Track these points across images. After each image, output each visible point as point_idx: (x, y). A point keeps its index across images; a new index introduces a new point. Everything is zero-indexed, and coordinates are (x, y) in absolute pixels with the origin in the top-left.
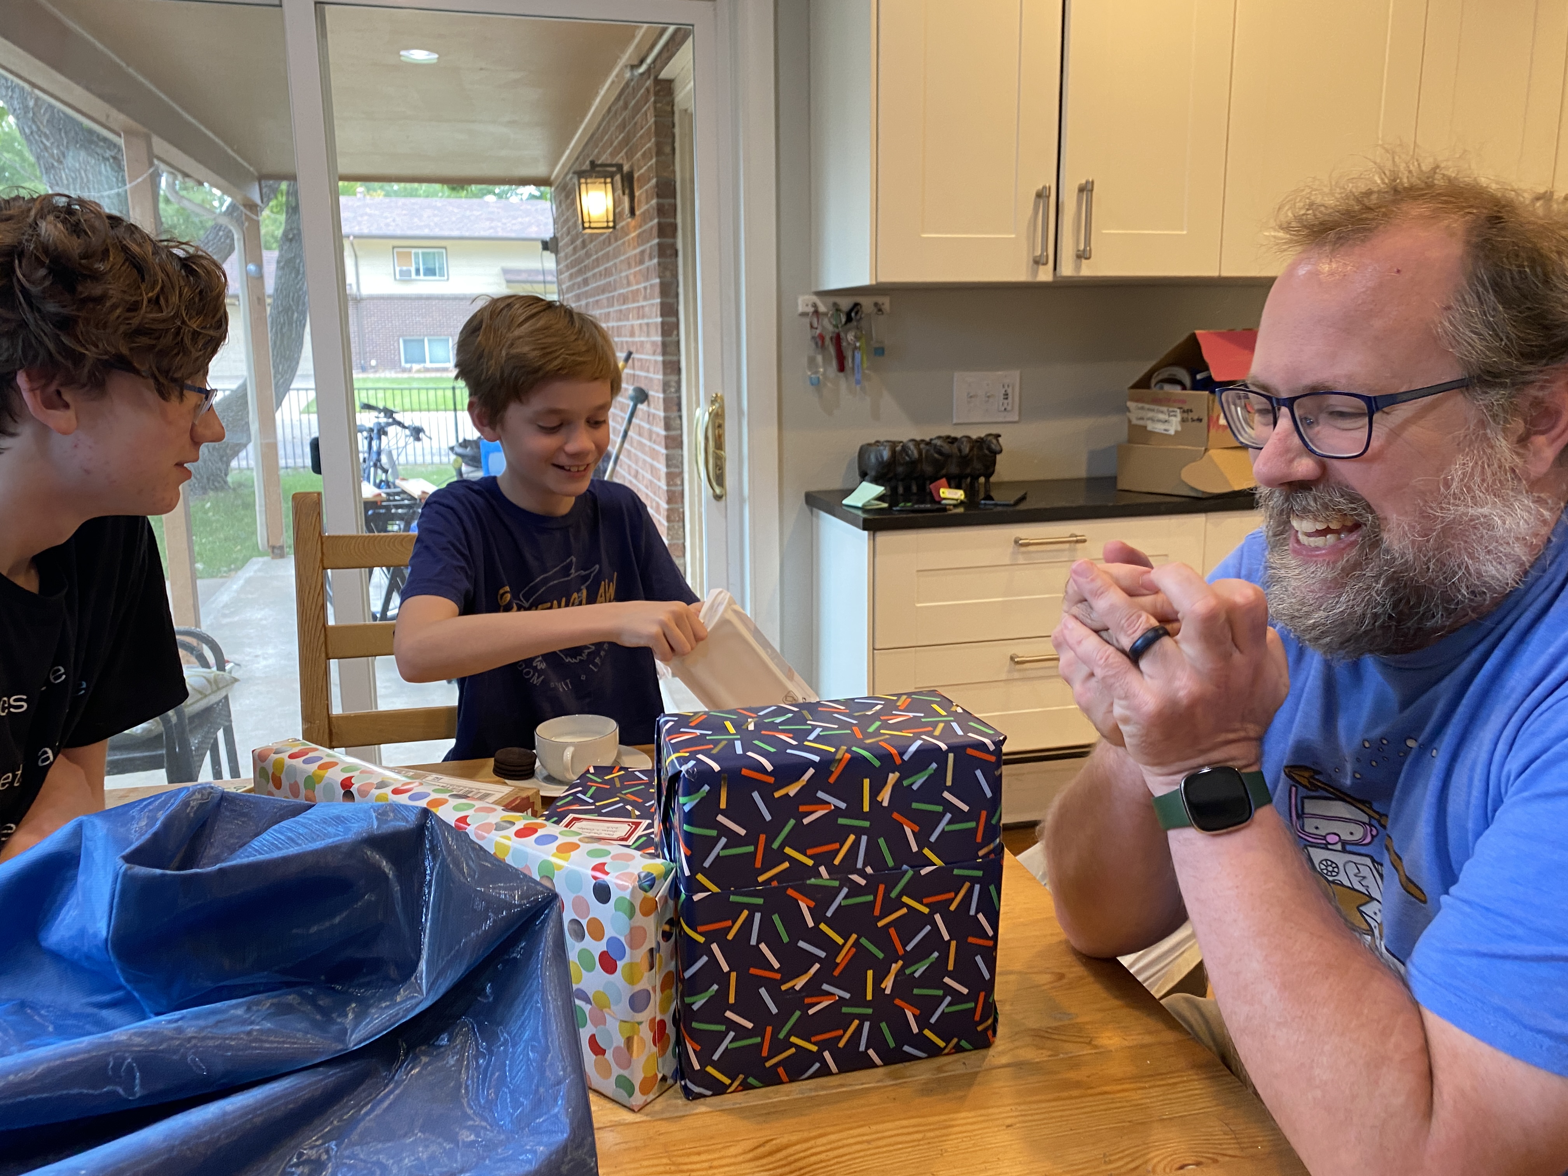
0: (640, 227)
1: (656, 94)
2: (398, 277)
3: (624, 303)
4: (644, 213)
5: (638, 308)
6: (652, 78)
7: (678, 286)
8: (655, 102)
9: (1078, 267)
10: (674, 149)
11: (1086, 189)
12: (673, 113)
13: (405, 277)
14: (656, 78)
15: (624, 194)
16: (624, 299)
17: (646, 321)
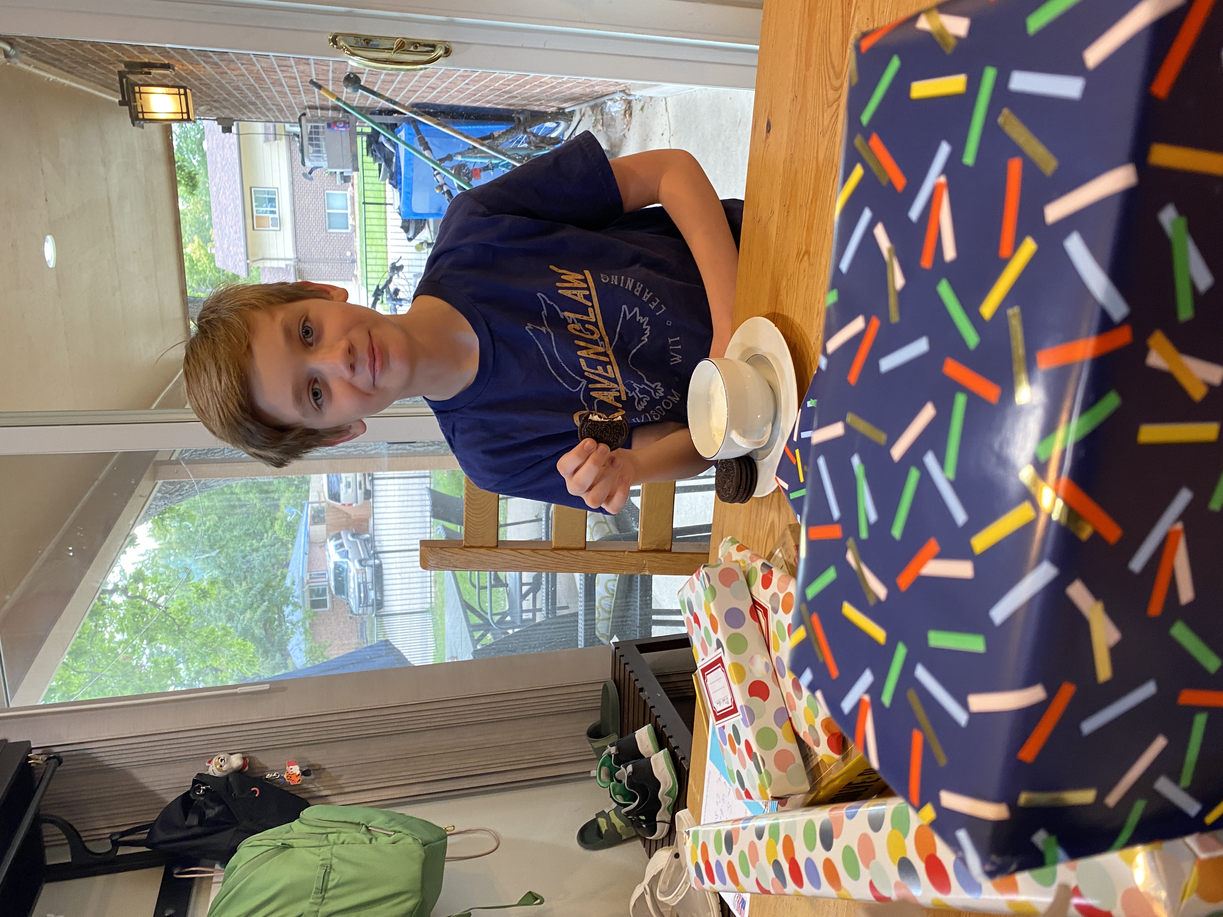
2: (278, 228)
3: (264, 80)
5: (264, 71)
13: (278, 223)
15: (150, 73)
16: (259, 79)
17: (276, 66)
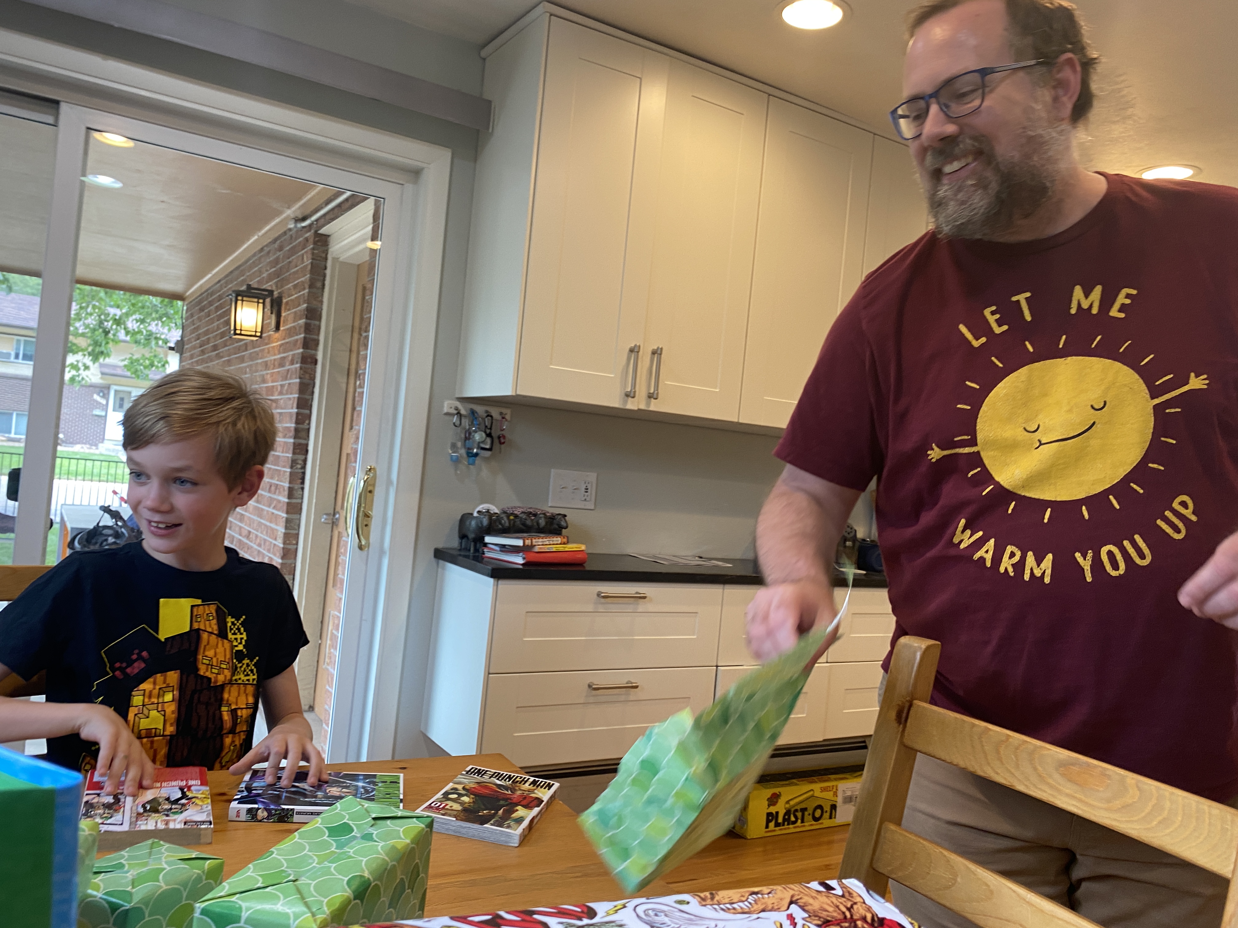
0: (284, 339)
1: (315, 243)
4: (289, 329)
6: (313, 231)
7: (314, 387)
8: (313, 249)
9: (648, 404)
10: (324, 285)
11: (657, 353)
12: (326, 259)
14: (316, 232)
15: (272, 313)
